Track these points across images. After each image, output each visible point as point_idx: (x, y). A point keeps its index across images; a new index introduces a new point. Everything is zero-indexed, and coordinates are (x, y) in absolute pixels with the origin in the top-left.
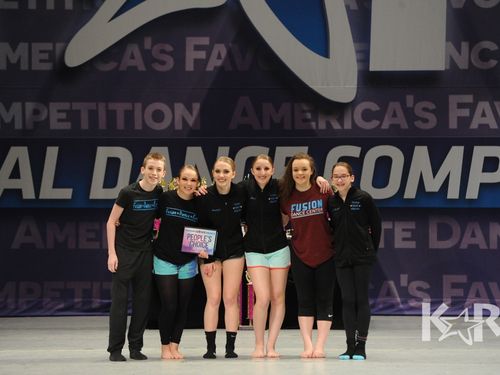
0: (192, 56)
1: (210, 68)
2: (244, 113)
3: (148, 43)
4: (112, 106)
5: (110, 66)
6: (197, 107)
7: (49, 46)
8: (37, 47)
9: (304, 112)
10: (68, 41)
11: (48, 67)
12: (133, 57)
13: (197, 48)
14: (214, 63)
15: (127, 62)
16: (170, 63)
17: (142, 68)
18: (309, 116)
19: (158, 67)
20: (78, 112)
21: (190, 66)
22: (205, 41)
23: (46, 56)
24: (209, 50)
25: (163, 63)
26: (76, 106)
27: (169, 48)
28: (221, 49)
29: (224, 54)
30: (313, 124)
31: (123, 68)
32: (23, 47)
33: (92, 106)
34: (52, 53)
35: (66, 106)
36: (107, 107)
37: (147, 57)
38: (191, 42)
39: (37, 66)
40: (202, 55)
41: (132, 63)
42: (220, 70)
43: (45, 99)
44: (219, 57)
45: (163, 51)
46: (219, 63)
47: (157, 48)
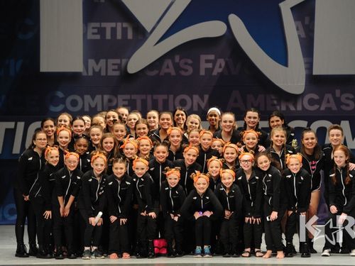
0: (204, 66)
1: (215, 73)
2: (236, 101)
3: (177, 58)
4: (155, 97)
5: (154, 73)
6: (206, 97)
7: (118, 61)
8: (111, 61)
9: (272, 100)
10: (129, 58)
11: (117, 73)
12: (168, 67)
13: (207, 61)
14: (217, 70)
15: (164, 70)
16: (191, 70)
17: (173, 73)
18: (275, 102)
19: (183, 73)
20: (135, 101)
21: (202, 73)
22: (212, 57)
23: (116, 67)
24: (214, 62)
25: (186, 71)
26: (134, 97)
27: (190, 61)
28: (222, 62)
29: (223, 65)
30: (278, 108)
31: (162, 74)
32: (102, 62)
33: (143, 97)
34: (119, 65)
35: (128, 97)
36: (152, 98)
37: (177, 67)
38: (203, 57)
39: (111, 73)
40: (210, 65)
41: (167, 71)
42: (221, 75)
43: (115, 92)
44: (220, 67)
45: (186, 64)
46: (220, 70)
47: (183, 61)
